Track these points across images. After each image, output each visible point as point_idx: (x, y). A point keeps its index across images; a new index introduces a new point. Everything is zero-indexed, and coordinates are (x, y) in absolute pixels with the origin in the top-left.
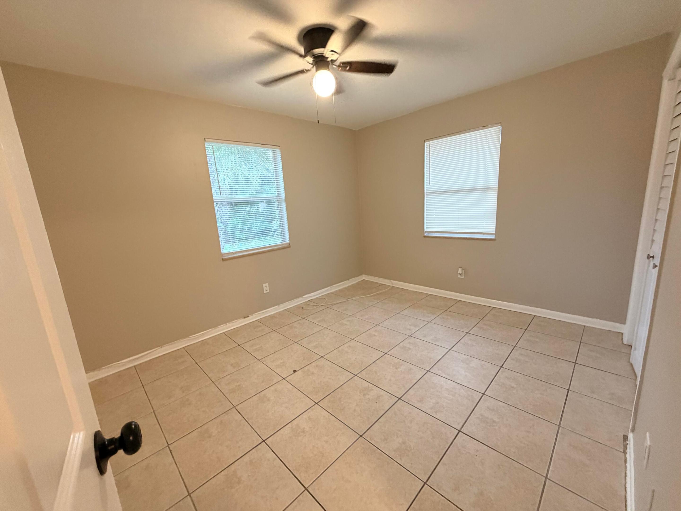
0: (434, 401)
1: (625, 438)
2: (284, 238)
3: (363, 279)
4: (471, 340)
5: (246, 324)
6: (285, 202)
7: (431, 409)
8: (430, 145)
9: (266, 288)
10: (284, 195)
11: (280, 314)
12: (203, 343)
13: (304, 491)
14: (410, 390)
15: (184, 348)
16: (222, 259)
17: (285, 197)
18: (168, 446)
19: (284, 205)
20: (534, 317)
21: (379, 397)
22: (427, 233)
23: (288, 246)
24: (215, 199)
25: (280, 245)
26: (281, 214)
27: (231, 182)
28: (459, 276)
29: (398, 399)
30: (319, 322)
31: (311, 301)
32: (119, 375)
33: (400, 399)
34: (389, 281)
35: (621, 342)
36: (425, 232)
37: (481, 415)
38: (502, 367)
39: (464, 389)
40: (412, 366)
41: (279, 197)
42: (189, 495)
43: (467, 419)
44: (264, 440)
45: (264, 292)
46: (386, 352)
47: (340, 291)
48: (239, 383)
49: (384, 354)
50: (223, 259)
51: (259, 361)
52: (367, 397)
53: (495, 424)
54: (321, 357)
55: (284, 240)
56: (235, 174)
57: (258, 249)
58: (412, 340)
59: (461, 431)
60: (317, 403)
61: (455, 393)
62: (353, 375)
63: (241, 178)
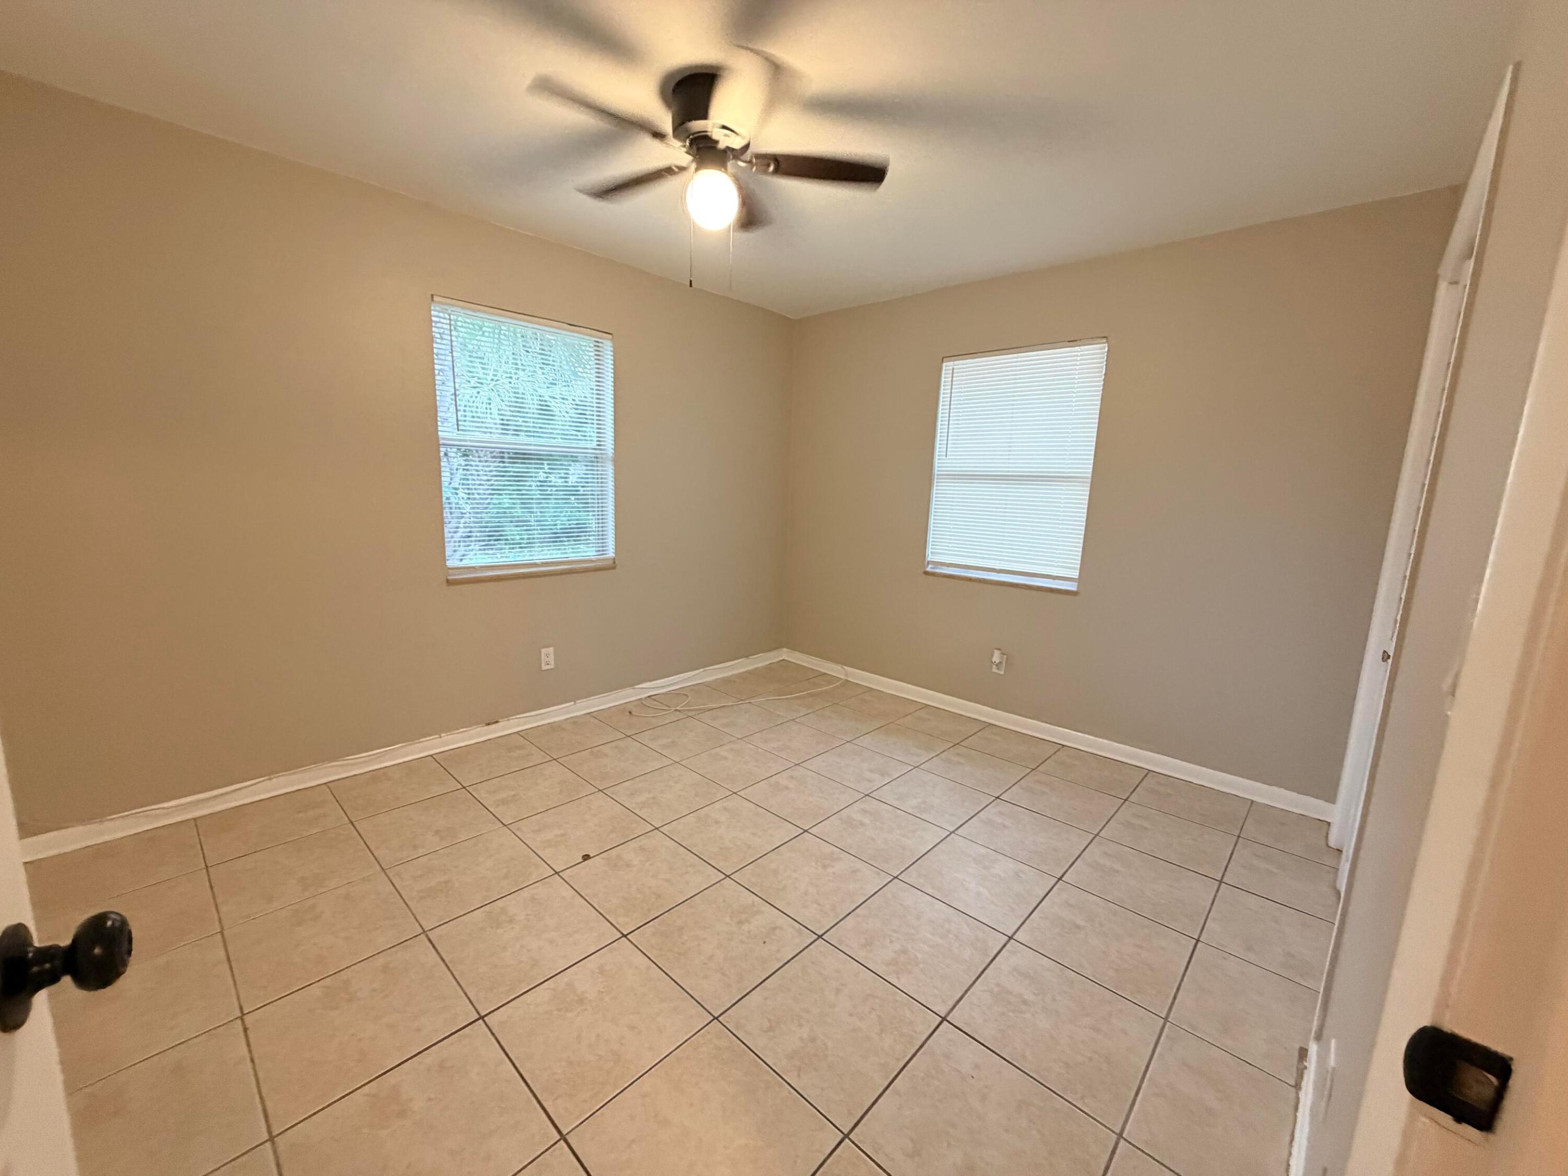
0: (897, 946)
1: (1303, 1053)
2: (603, 547)
3: (781, 659)
4: (1001, 813)
5: (490, 740)
6: (613, 463)
7: (888, 964)
8: (953, 369)
9: (548, 657)
10: (613, 447)
11: (575, 721)
12: (376, 776)
13: (559, 1140)
14: (848, 917)
15: (325, 784)
16: (445, 580)
17: (613, 451)
18: (242, 1018)
19: (610, 470)
20: (1147, 774)
21: (774, 929)
22: (933, 566)
23: (612, 566)
24: (444, 439)
25: (591, 561)
26: (602, 491)
27: (507, 411)
28: (994, 670)
29: (816, 937)
30: (665, 747)
31: (654, 697)
32: (150, 838)
33: (820, 937)
34: (839, 667)
35: (1323, 843)
36: (928, 563)
37: (998, 985)
38: (1060, 879)
39: (968, 925)
40: (859, 865)
41: (601, 449)
42: (272, 1139)
43: (966, 992)
44: (483, 1014)
45: (540, 667)
46: (806, 829)
47: (727, 681)
48: (446, 877)
49: (802, 831)
50: (448, 581)
51: (505, 828)
52: (745, 927)
53: (1024, 1007)
54: (654, 828)
55: (603, 551)
56: (518, 393)
57: (535, 565)
58: (871, 805)
59: (948, 1019)
60: (625, 936)
61: (949, 931)
62: (721, 874)
63: (531, 402)
